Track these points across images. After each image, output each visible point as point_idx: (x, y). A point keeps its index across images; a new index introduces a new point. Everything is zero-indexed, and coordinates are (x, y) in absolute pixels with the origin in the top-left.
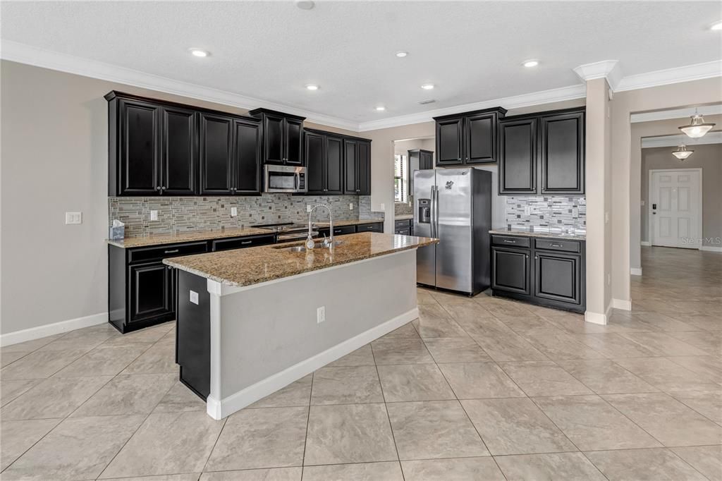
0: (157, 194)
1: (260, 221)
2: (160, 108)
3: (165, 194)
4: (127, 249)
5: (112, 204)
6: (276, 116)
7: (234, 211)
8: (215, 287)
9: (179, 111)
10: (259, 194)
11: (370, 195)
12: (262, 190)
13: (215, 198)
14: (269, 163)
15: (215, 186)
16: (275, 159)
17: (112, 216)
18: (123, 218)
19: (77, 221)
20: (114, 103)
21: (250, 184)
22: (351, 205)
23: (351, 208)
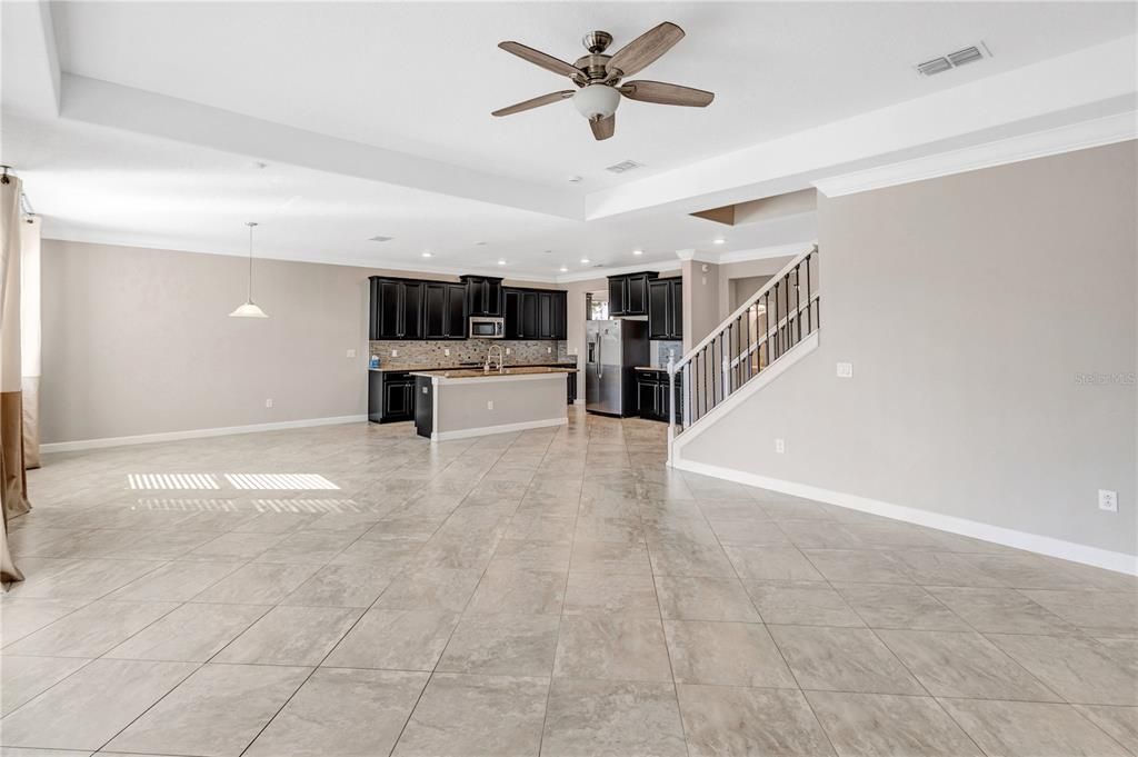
0: (398, 339)
1: (467, 360)
2: (401, 283)
3: (403, 339)
4: (384, 372)
5: (371, 345)
6: (480, 279)
7: (447, 352)
8: (435, 381)
9: (412, 283)
10: (465, 339)
11: (566, 339)
12: (468, 336)
13: (434, 342)
14: (473, 315)
15: (434, 333)
16: (478, 313)
17: (372, 353)
18: (378, 355)
19: (353, 356)
20: (376, 281)
21: (458, 331)
22: (549, 349)
23: (549, 351)
